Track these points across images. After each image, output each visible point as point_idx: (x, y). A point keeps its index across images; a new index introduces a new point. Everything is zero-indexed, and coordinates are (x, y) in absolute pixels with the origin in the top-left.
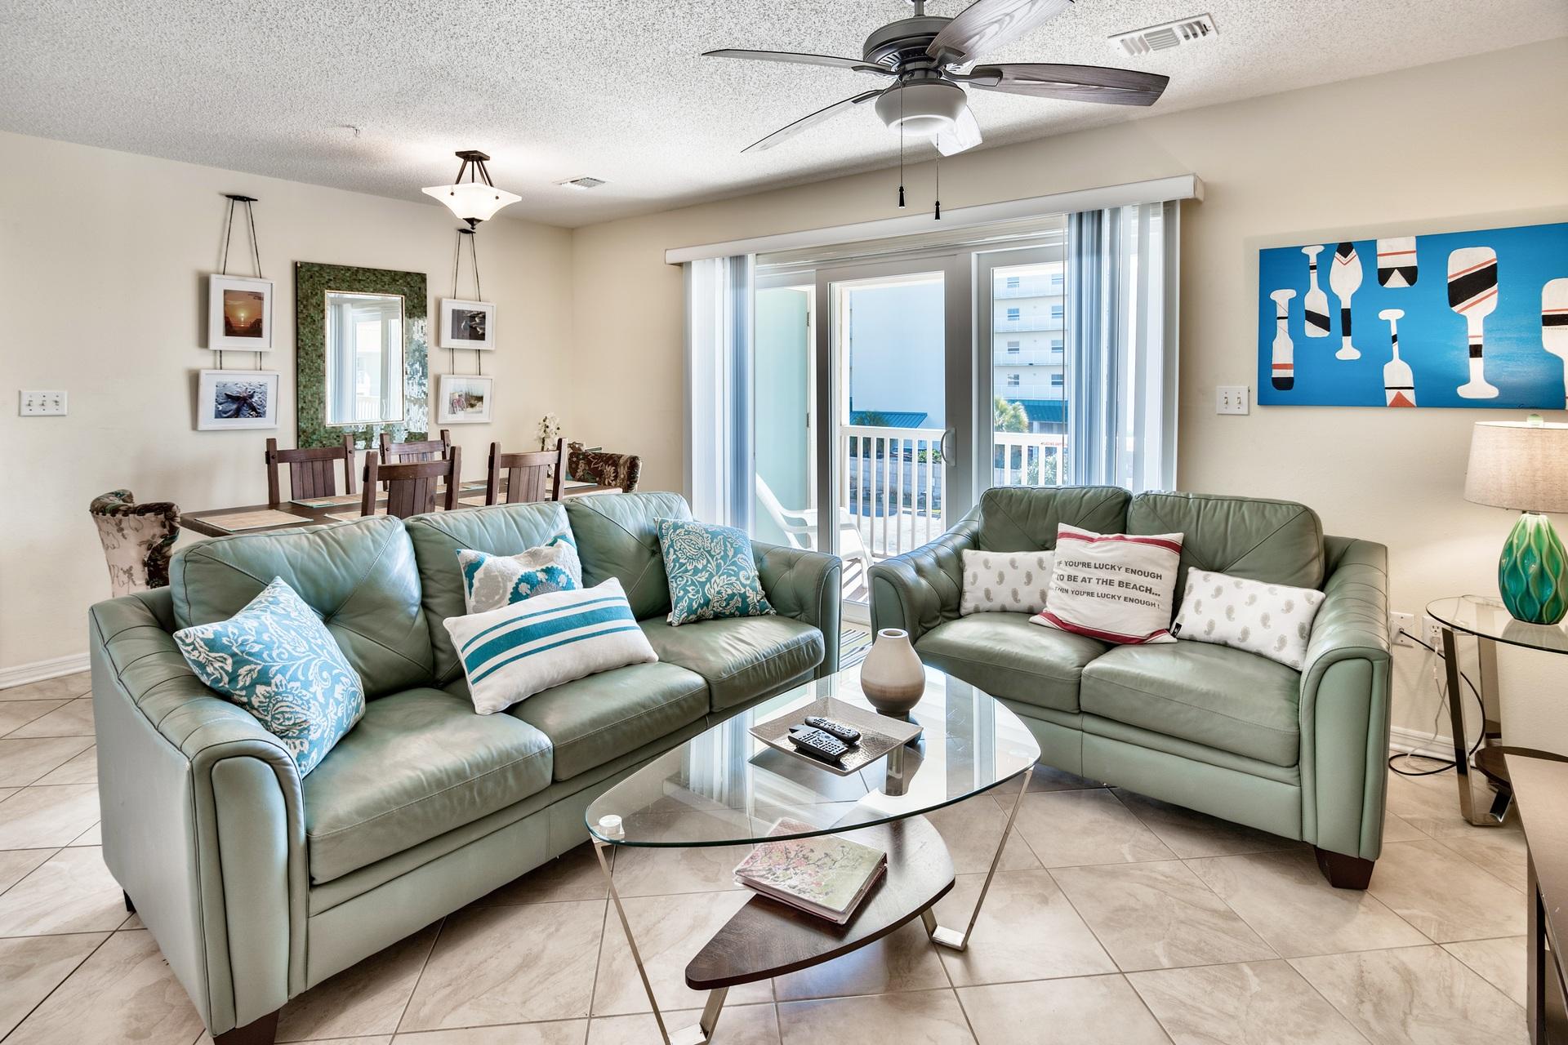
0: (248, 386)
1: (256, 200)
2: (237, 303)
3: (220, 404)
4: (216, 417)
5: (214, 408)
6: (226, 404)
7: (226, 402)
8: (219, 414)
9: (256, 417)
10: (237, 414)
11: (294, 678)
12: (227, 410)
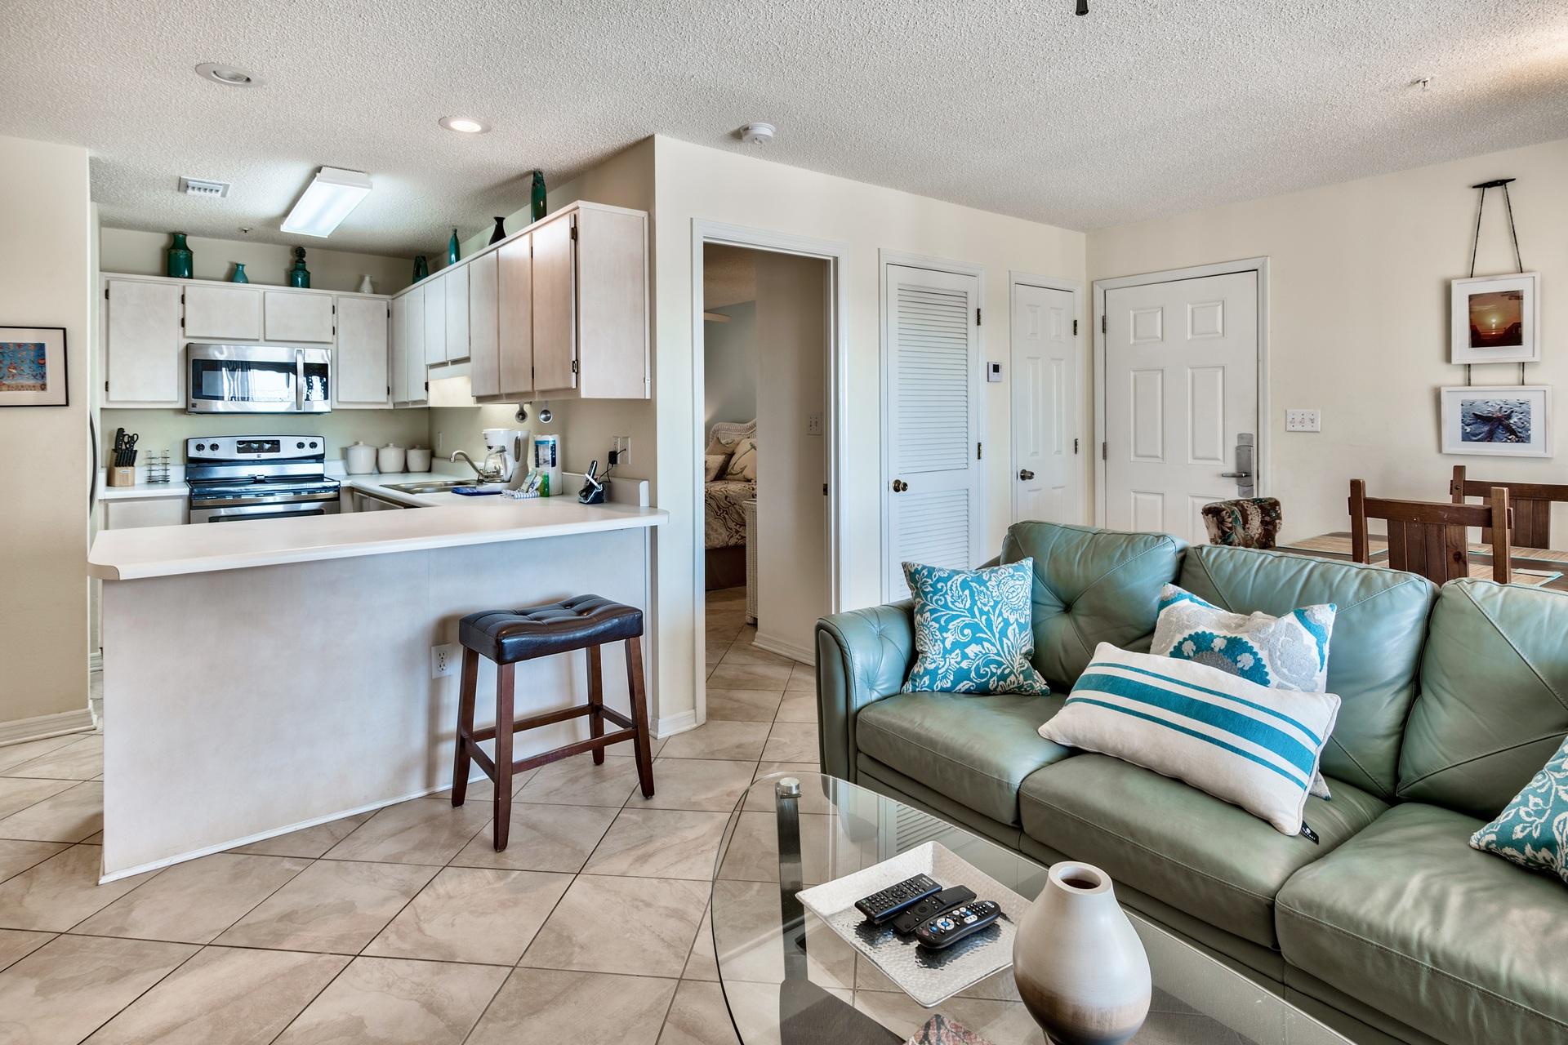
0: (1503, 405)
1: (1514, 180)
2: (1486, 308)
3: (1468, 425)
4: (1463, 440)
5: (1460, 430)
6: (1475, 425)
7: (1476, 423)
8: (1466, 437)
9: (1517, 442)
10: (1490, 437)
11: (937, 620)
12: (1477, 432)
